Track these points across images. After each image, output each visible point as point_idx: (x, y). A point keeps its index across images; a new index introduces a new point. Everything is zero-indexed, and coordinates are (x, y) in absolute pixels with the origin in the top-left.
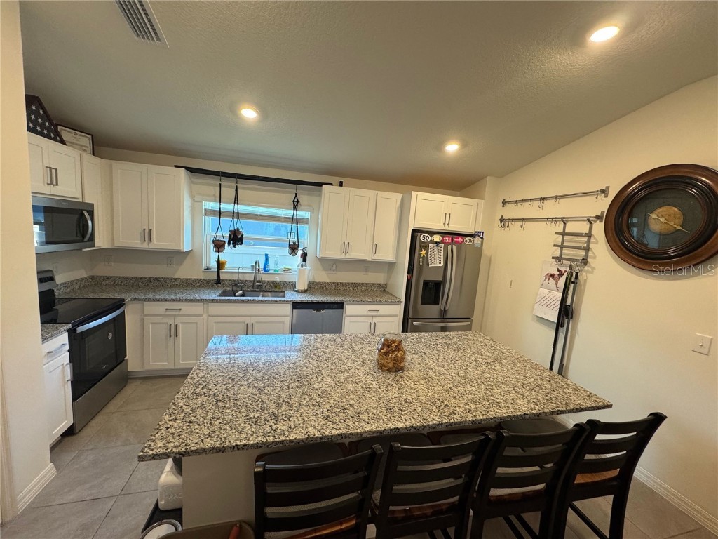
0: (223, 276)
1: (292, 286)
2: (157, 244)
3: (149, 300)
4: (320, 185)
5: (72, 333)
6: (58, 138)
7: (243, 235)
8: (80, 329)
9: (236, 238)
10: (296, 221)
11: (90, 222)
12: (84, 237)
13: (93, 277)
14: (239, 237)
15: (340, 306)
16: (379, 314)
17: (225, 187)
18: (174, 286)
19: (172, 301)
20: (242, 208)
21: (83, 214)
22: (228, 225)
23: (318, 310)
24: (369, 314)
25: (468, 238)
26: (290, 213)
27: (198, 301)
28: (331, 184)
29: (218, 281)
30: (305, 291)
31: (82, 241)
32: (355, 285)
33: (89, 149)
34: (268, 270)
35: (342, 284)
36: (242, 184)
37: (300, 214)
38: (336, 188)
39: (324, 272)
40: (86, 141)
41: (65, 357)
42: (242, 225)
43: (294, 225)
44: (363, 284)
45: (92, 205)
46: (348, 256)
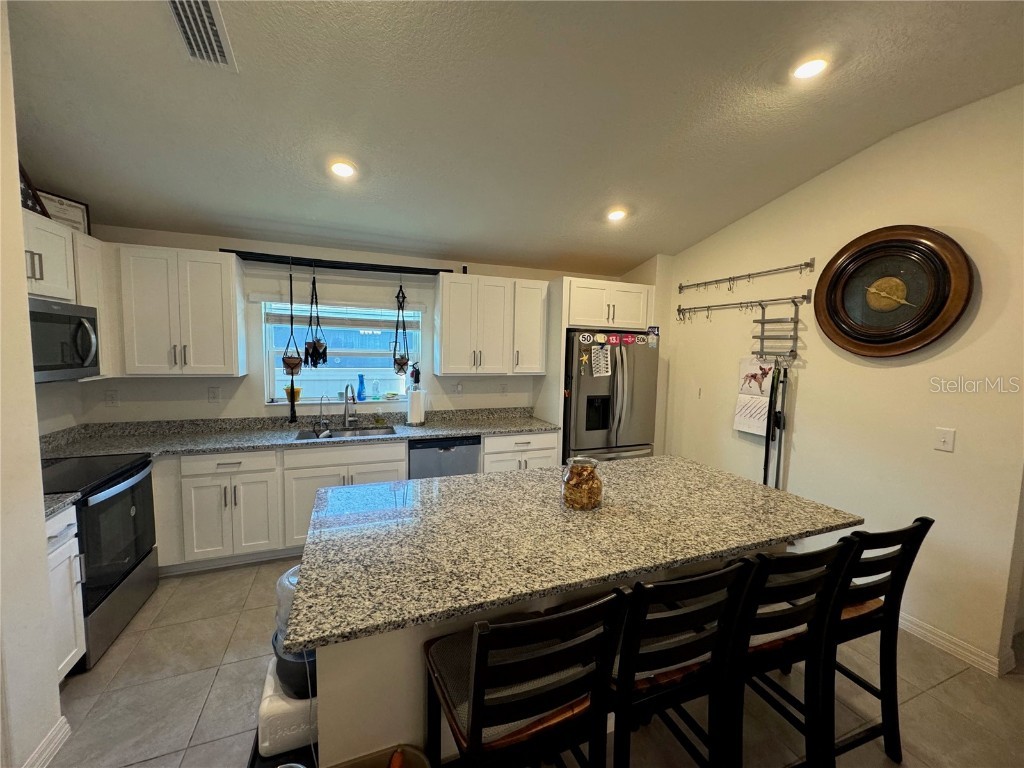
0: (299, 412)
1: (402, 419)
2: (195, 367)
3: (190, 452)
4: (435, 272)
5: (81, 505)
6: (38, 208)
7: (326, 348)
8: (95, 500)
9: (316, 354)
10: (401, 325)
11: (93, 337)
12: (83, 361)
13: (86, 427)
14: (321, 351)
15: (476, 440)
16: (529, 447)
17: (299, 279)
18: (222, 431)
19: (227, 450)
20: (323, 310)
21: (81, 324)
22: (303, 335)
23: (446, 448)
24: (517, 449)
25: (640, 336)
26: (392, 314)
27: (268, 448)
28: (451, 271)
29: (293, 418)
30: (422, 425)
31: (82, 366)
32: (491, 412)
33: (83, 225)
34: (364, 399)
35: (472, 412)
36: (322, 275)
37: (408, 315)
38: (458, 276)
39: (445, 396)
40: (77, 213)
41: (72, 545)
42: (326, 335)
43: (400, 331)
44: (501, 410)
45: (93, 310)
46: (481, 371)
